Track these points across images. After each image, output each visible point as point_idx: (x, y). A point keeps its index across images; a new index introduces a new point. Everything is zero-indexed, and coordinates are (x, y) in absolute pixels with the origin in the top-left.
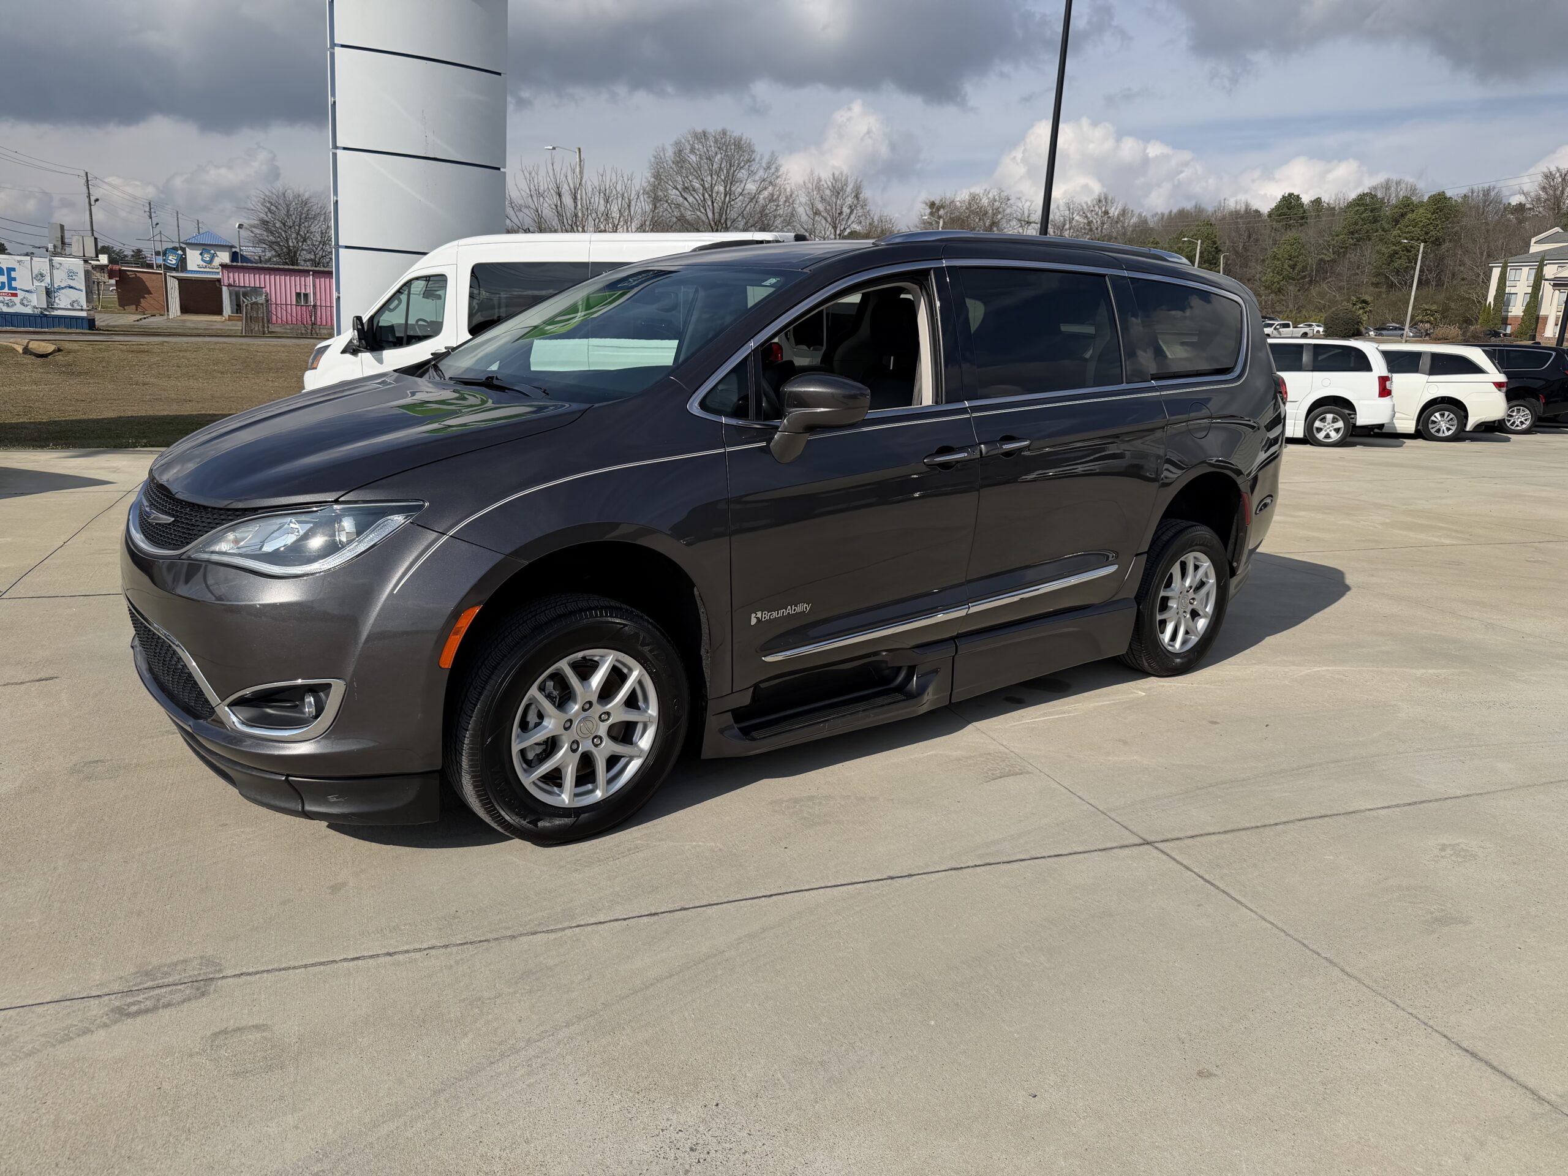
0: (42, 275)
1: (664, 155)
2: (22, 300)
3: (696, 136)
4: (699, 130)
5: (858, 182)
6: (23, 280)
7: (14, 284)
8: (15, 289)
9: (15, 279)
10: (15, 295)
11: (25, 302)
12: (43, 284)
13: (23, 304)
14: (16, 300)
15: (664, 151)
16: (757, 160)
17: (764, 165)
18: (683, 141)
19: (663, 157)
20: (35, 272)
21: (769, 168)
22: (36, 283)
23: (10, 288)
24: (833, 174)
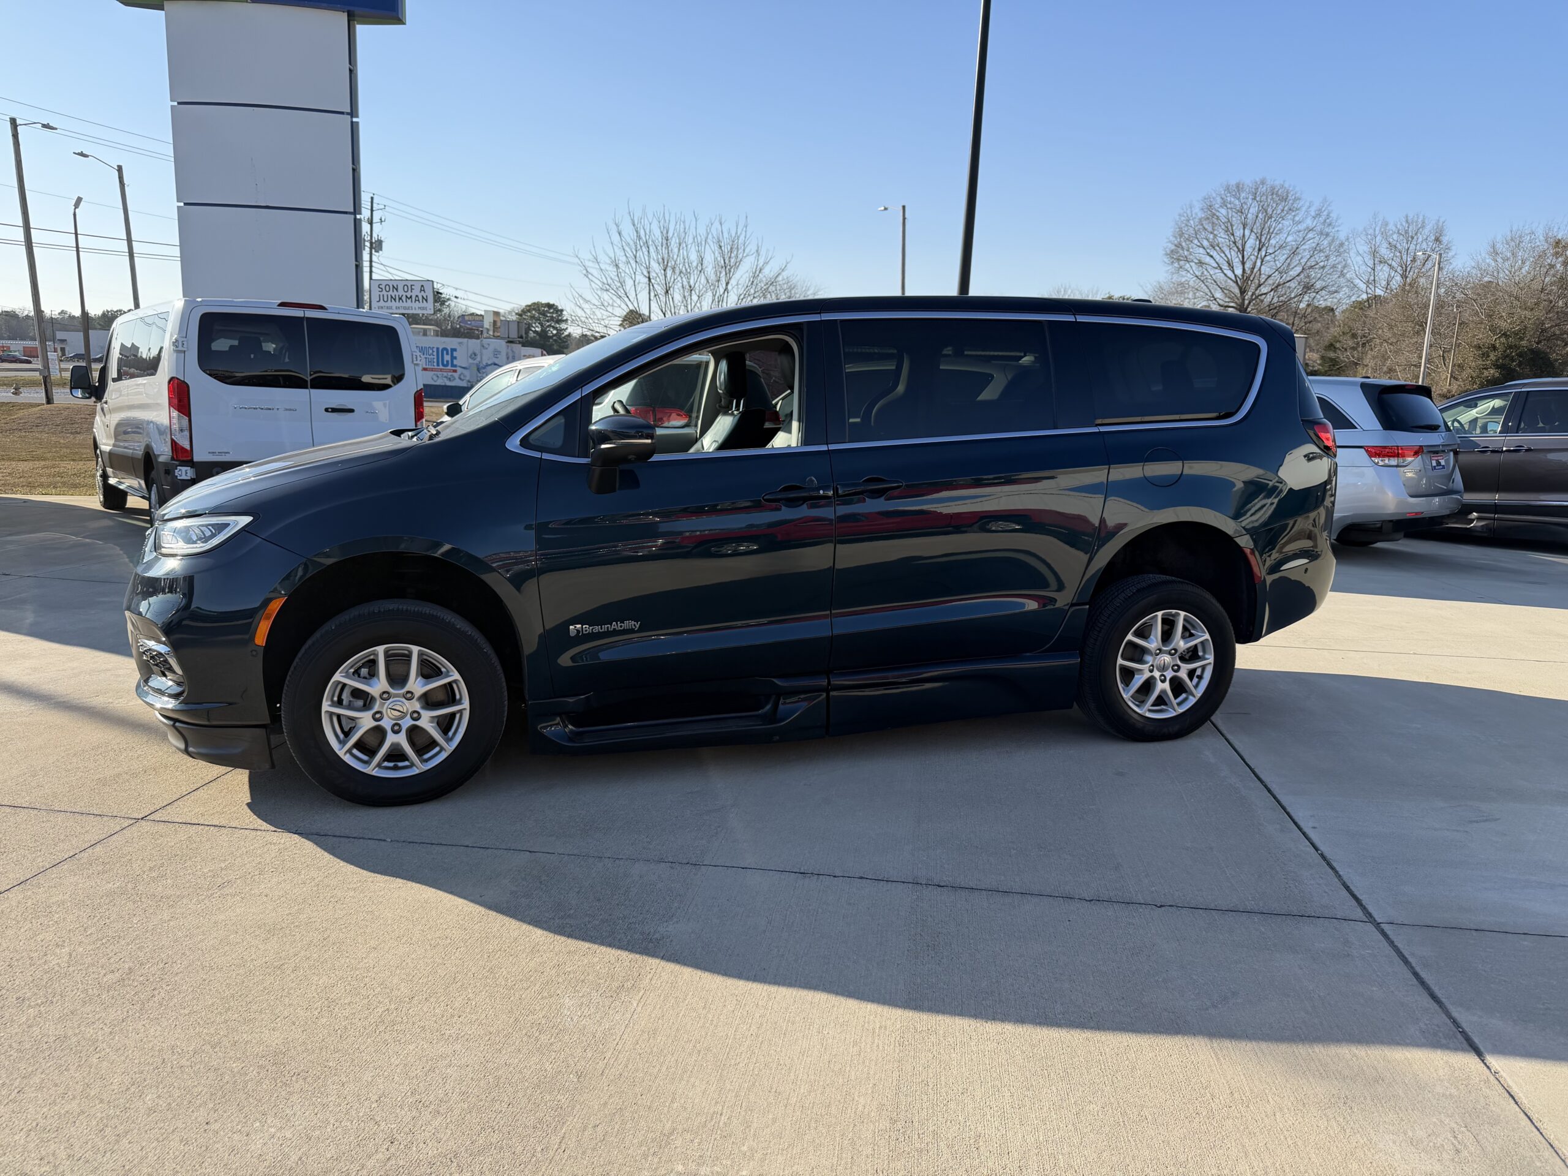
0: (475, 355)
1: (1191, 212)
2: (460, 375)
3: (1228, 189)
4: (1233, 182)
5: (1440, 224)
6: (461, 360)
7: (455, 362)
8: (456, 366)
9: (456, 358)
10: (455, 371)
11: (462, 377)
12: (475, 362)
13: (460, 379)
14: (456, 375)
15: (1191, 208)
16: (1304, 209)
17: (1313, 214)
18: (1214, 195)
19: (1190, 215)
20: (470, 352)
21: (1318, 215)
22: (471, 361)
23: (453, 365)
24: (1407, 217)
